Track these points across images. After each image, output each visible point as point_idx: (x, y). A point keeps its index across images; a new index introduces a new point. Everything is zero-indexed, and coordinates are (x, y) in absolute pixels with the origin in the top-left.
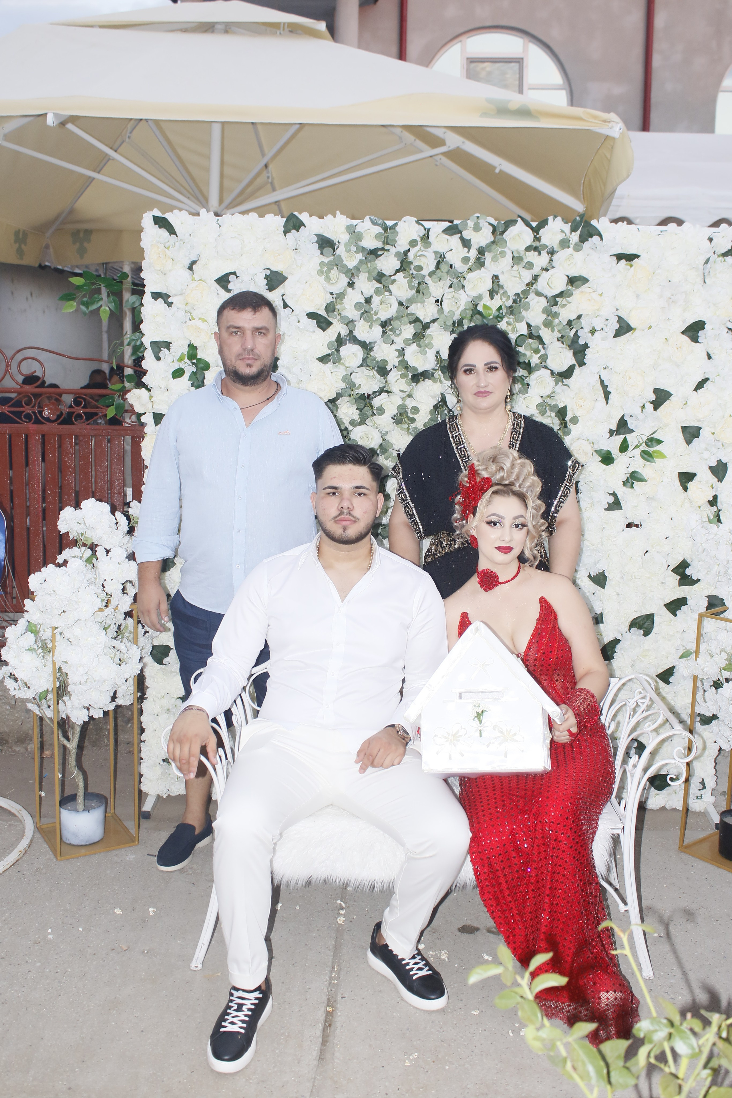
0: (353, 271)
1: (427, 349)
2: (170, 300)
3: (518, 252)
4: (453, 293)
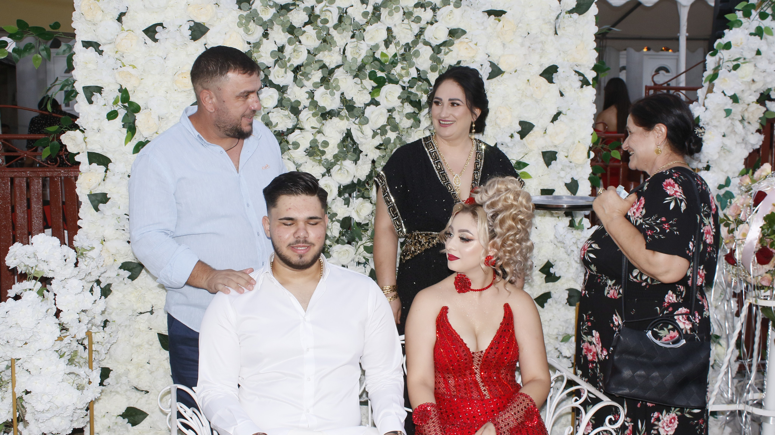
0: (268, 24)
1: (335, 91)
2: (101, 48)
3: (408, 9)
4: (356, 43)
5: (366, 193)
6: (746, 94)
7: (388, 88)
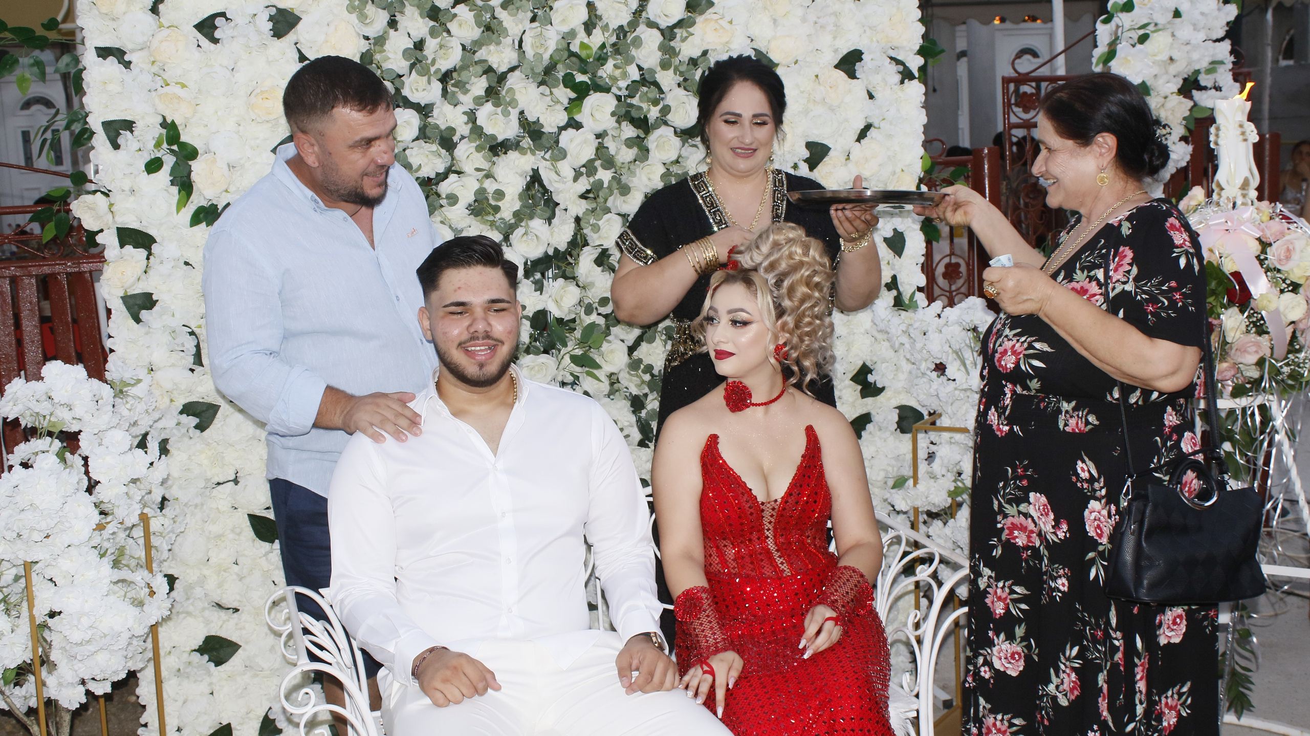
0: (395, 5)
1: (509, 108)
2: (127, 58)
4: (539, 29)
5: (569, 270)
6: (1161, 82)
7: (593, 100)
